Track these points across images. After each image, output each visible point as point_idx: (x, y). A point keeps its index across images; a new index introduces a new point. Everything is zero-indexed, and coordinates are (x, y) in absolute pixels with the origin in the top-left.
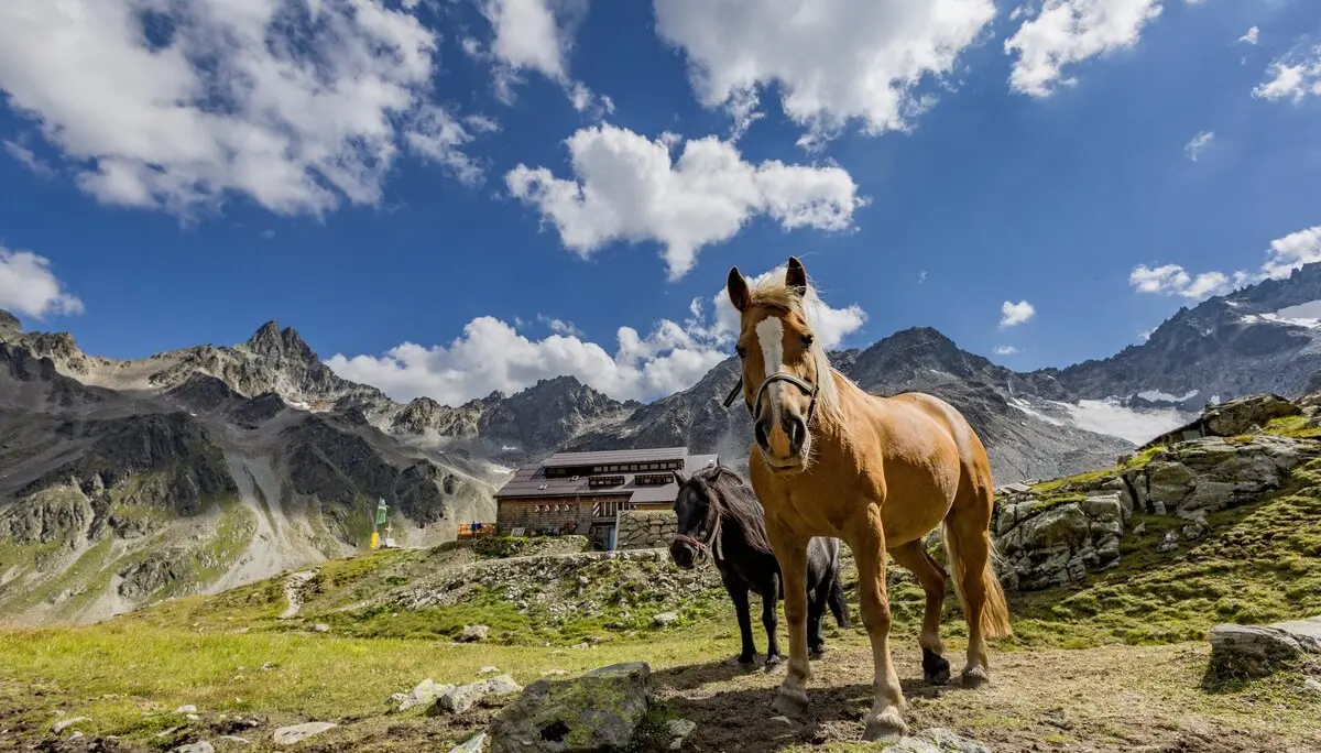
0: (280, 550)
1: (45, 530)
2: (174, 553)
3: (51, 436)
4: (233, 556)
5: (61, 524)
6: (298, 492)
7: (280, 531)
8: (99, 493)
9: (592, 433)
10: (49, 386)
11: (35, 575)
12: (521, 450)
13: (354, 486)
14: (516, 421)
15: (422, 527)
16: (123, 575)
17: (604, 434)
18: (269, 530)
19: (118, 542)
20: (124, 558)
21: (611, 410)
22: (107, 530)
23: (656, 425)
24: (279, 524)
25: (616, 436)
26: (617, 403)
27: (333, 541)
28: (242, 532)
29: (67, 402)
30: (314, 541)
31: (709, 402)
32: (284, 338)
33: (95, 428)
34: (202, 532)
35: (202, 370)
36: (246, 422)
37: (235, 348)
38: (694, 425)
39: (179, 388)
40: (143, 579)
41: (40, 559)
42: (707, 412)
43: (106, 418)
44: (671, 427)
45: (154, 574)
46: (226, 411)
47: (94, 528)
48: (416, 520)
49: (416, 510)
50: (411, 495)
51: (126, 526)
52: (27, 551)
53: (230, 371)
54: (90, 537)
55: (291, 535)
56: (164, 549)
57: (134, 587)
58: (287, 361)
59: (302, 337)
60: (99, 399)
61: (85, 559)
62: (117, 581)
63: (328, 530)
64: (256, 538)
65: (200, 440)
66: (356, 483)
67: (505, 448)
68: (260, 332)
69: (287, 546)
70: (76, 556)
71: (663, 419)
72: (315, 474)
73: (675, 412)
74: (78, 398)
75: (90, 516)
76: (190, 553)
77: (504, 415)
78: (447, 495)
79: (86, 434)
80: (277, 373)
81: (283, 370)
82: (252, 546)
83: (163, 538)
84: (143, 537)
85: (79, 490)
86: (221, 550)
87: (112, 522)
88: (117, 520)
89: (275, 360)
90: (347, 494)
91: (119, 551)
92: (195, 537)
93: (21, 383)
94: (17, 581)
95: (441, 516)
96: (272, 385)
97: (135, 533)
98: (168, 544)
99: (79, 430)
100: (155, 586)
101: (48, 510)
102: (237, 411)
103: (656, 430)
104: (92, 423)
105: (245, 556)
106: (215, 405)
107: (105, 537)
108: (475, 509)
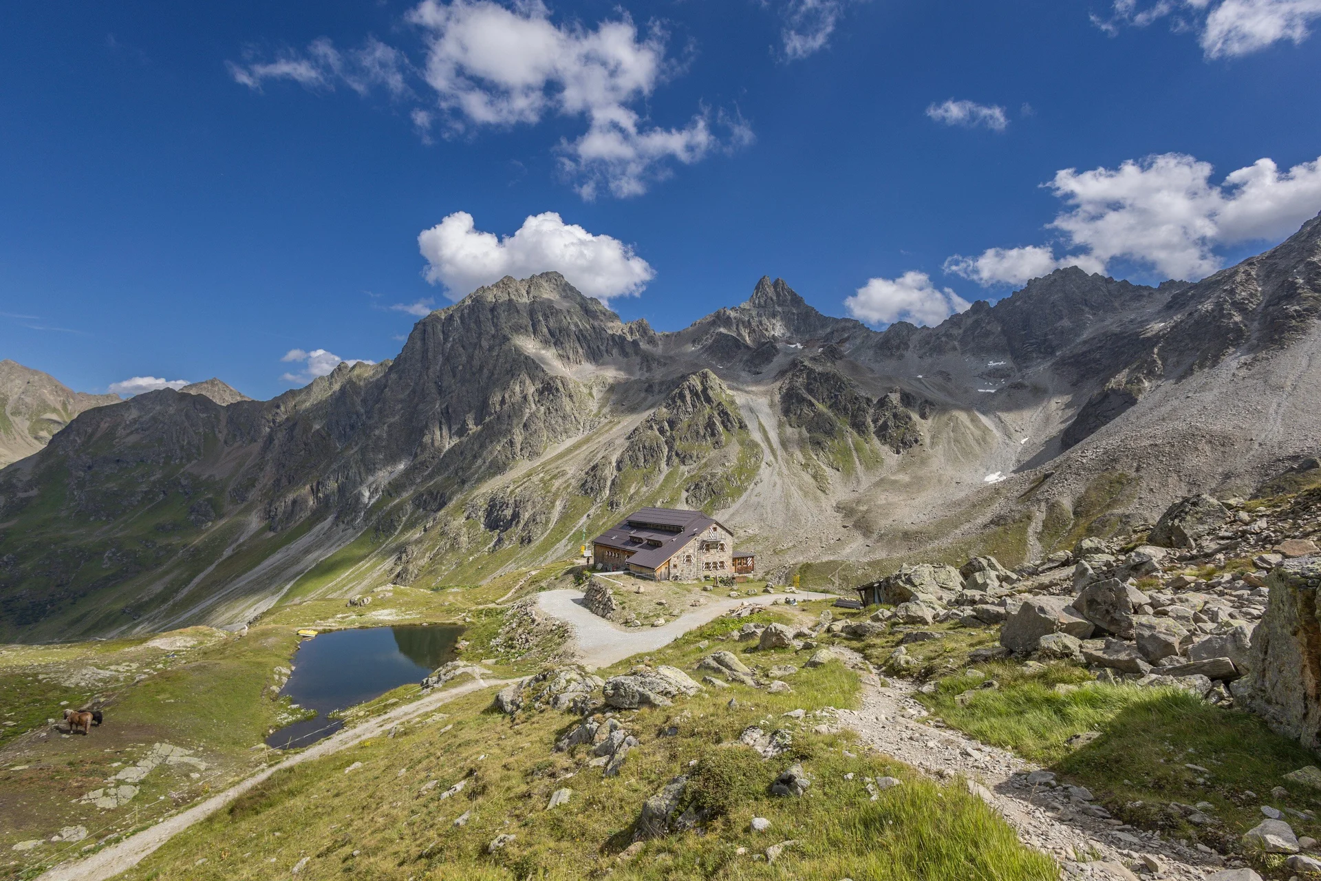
0: (780, 474)
1: (645, 461)
2: (713, 475)
3: (643, 395)
4: (749, 478)
5: (652, 456)
6: (791, 425)
7: (779, 458)
8: (668, 434)
9: (1104, 334)
10: (638, 360)
11: (644, 489)
12: (1011, 364)
13: (834, 418)
14: (1004, 332)
15: (898, 452)
16: (687, 491)
17: (1121, 333)
18: (772, 458)
19: (682, 468)
20: (687, 478)
21: (1139, 298)
22: (676, 460)
23: (1196, 315)
24: (779, 453)
25: (1138, 334)
26: (1148, 288)
27: (820, 467)
28: (753, 460)
29: (649, 369)
30: (805, 466)
31: (1301, 267)
32: (776, 290)
33: (664, 387)
34: (728, 461)
35: (722, 330)
36: (753, 369)
37: (742, 306)
38: (1266, 307)
39: (710, 347)
40: (698, 495)
41: (646, 479)
42: (1293, 284)
43: (670, 378)
44: (1223, 316)
45: (703, 491)
46: (741, 361)
47: (669, 458)
48: (892, 446)
49: (891, 436)
50: (885, 423)
51: (685, 457)
52: (639, 473)
53: (741, 327)
54: (668, 465)
55: (787, 462)
56: (706, 472)
57: (694, 499)
58: (780, 309)
59: (788, 285)
60: (665, 364)
61: (667, 479)
62: (684, 494)
63: (815, 458)
64: (763, 465)
65: (719, 390)
66: (836, 415)
67: (992, 364)
68: (757, 288)
69: (785, 471)
70: (662, 477)
71: (1208, 306)
72: (801, 410)
73: (1232, 292)
74: (654, 365)
75: (666, 450)
76: (722, 476)
77: (988, 328)
78: (923, 421)
79: (660, 392)
80: (775, 322)
81: (778, 318)
82: (761, 471)
83: (706, 465)
84: (695, 465)
85: (658, 433)
86: (741, 474)
87: (677, 454)
88: (680, 452)
89: (771, 310)
90: (828, 426)
91: (683, 474)
92: (724, 464)
93: (626, 360)
94: (636, 493)
95: (916, 441)
96: (772, 333)
97: (690, 462)
98: (709, 470)
99: (656, 388)
100: (705, 499)
101: (644, 447)
102: (747, 361)
103: (1197, 323)
104: (662, 383)
105: (757, 478)
106: (733, 358)
107: (675, 464)
108: (952, 434)
